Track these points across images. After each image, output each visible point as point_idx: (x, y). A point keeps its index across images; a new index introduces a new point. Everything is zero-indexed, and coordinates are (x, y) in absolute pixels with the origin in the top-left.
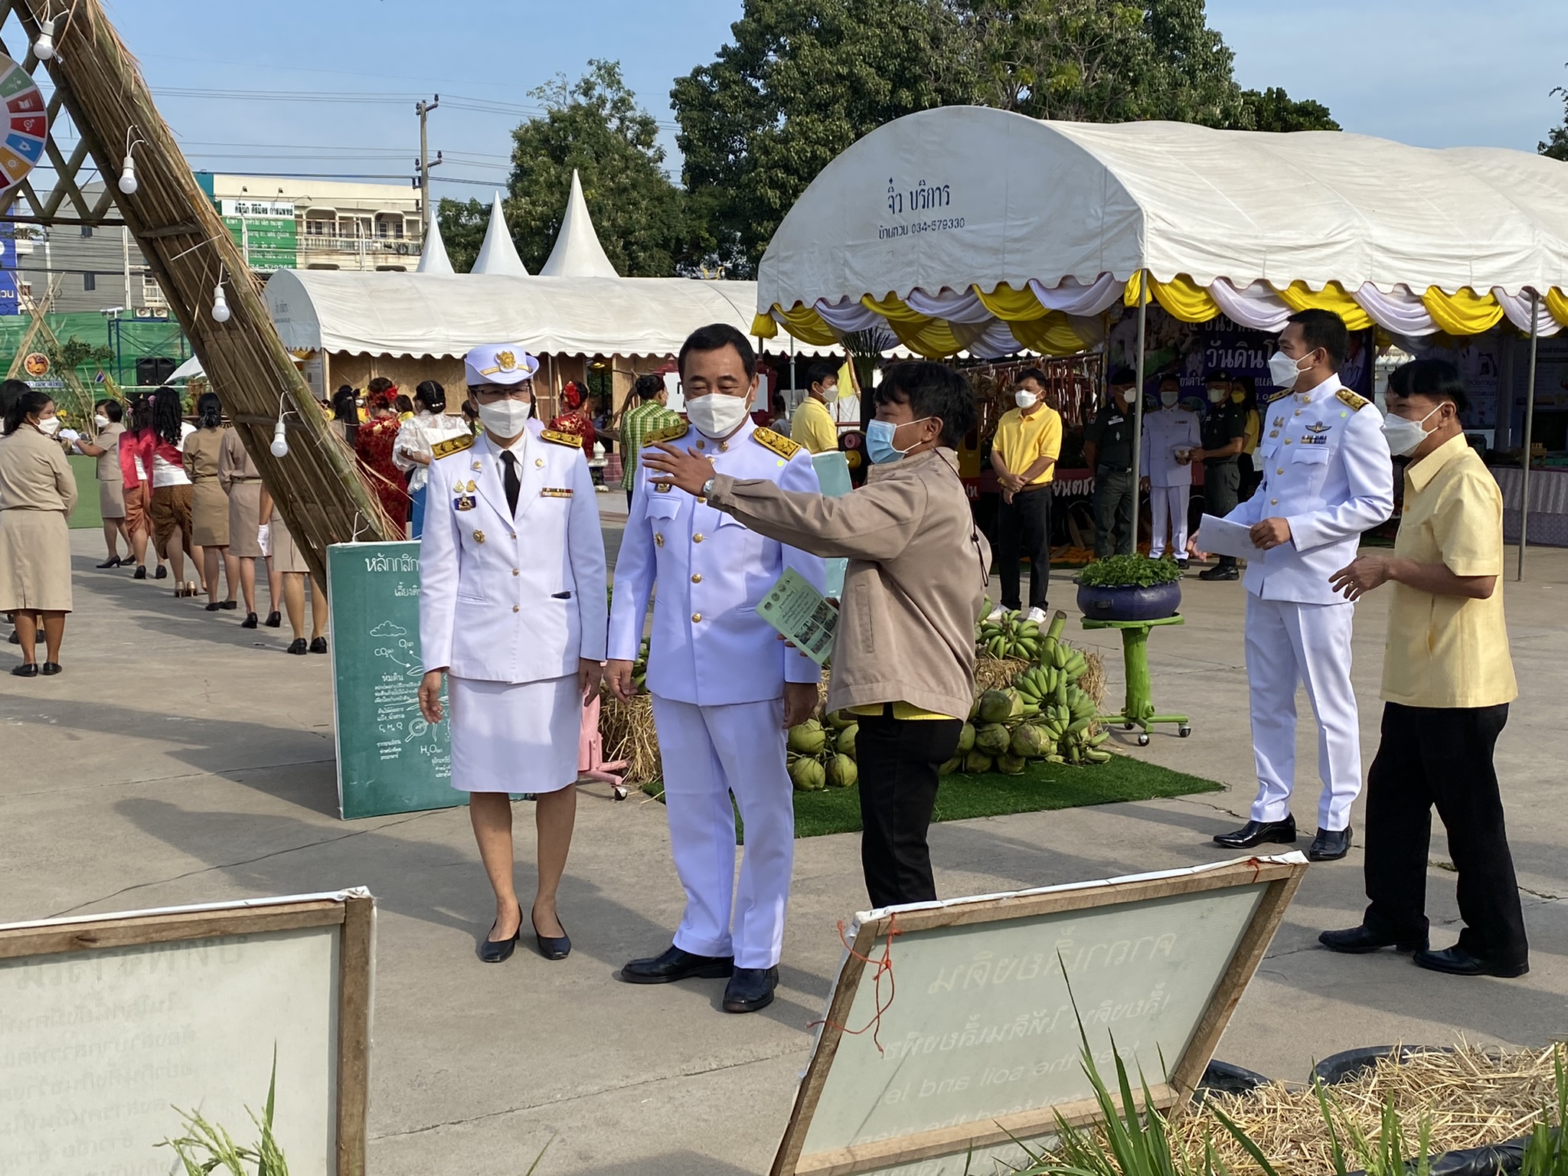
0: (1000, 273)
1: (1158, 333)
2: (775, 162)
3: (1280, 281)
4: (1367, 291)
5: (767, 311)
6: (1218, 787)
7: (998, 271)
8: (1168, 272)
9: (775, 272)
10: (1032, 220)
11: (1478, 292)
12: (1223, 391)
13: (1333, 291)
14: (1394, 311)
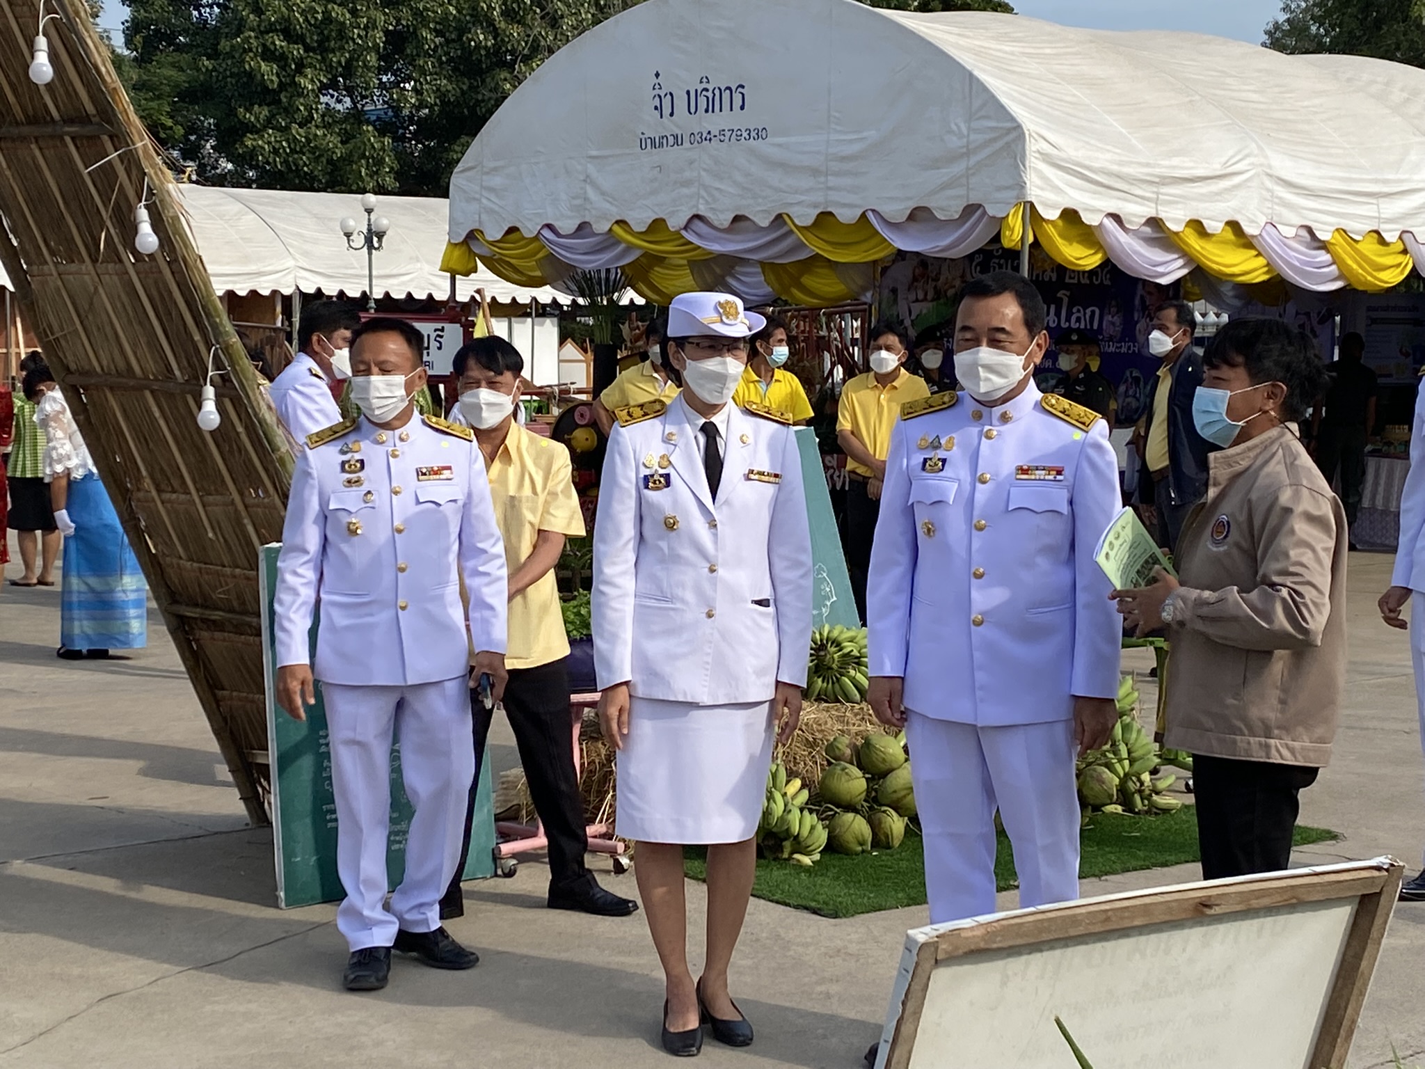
0: (821, 199)
1: (936, 279)
2: (271, 24)
3: (1175, 220)
4: (1268, 234)
5: (461, 239)
6: (1333, 836)
7: (818, 197)
8: (1053, 206)
9: (477, 188)
10: (865, 134)
11: (1388, 237)
12: (1075, 357)
13: (1230, 235)
14: (1298, 260)
